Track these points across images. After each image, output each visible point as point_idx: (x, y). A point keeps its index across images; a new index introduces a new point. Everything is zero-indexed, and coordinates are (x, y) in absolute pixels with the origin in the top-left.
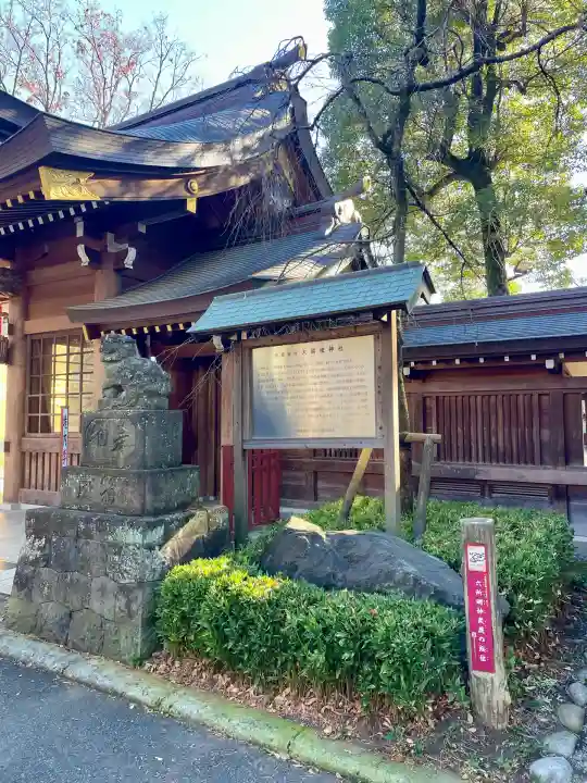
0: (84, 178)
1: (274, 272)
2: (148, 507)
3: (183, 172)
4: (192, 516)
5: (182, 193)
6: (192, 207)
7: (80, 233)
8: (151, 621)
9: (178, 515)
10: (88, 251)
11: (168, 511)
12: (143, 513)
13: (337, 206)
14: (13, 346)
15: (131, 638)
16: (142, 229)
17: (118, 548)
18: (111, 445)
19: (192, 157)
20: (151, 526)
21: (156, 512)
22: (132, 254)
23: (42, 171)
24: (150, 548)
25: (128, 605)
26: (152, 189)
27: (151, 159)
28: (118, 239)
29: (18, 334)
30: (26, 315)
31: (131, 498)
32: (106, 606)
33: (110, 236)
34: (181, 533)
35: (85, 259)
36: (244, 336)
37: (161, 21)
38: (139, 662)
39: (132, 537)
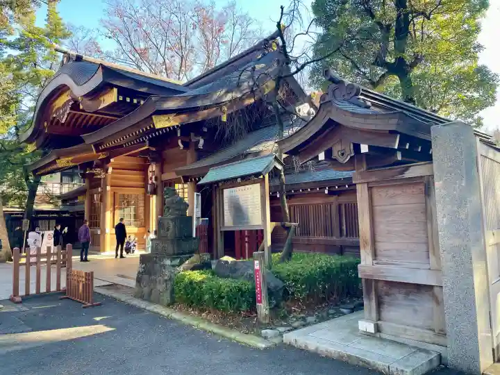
0: (171, 117)
1: (254, 149)
2: (176, 252)
3: (218, 105)
4: (192, 256)
5: (218, 113)
6: (224, 119)
7: (179, 135)
8: (173, 292)
9: (188, 256)
10: (182, 142)
11: (183, 254)
12: (174, 254)
13: (297, 109)
14: (157, 186)
15: (166, 298)
16: (205, 130)
17: (164, 266)
18: (166, 230)
19: (221, 97)
20: (174, 259)
21: (178, 254)
22: (202, 142)
23: (153, 117)
24: (173, 266)
25: (166, 286)
26: (202, 115)
27: (199, 103)
28: (196, 136)
29: (159, 181)
30: (162, 172)
31: (170, 249)
32: (161, 287)
33: (192, 134)
34: (187, 262)
35: (182, 146)
36: (220, 184)
37: (233, 6)
38: (168, 305)
39: (168, 262)
